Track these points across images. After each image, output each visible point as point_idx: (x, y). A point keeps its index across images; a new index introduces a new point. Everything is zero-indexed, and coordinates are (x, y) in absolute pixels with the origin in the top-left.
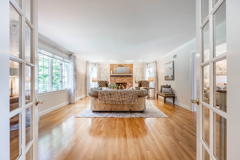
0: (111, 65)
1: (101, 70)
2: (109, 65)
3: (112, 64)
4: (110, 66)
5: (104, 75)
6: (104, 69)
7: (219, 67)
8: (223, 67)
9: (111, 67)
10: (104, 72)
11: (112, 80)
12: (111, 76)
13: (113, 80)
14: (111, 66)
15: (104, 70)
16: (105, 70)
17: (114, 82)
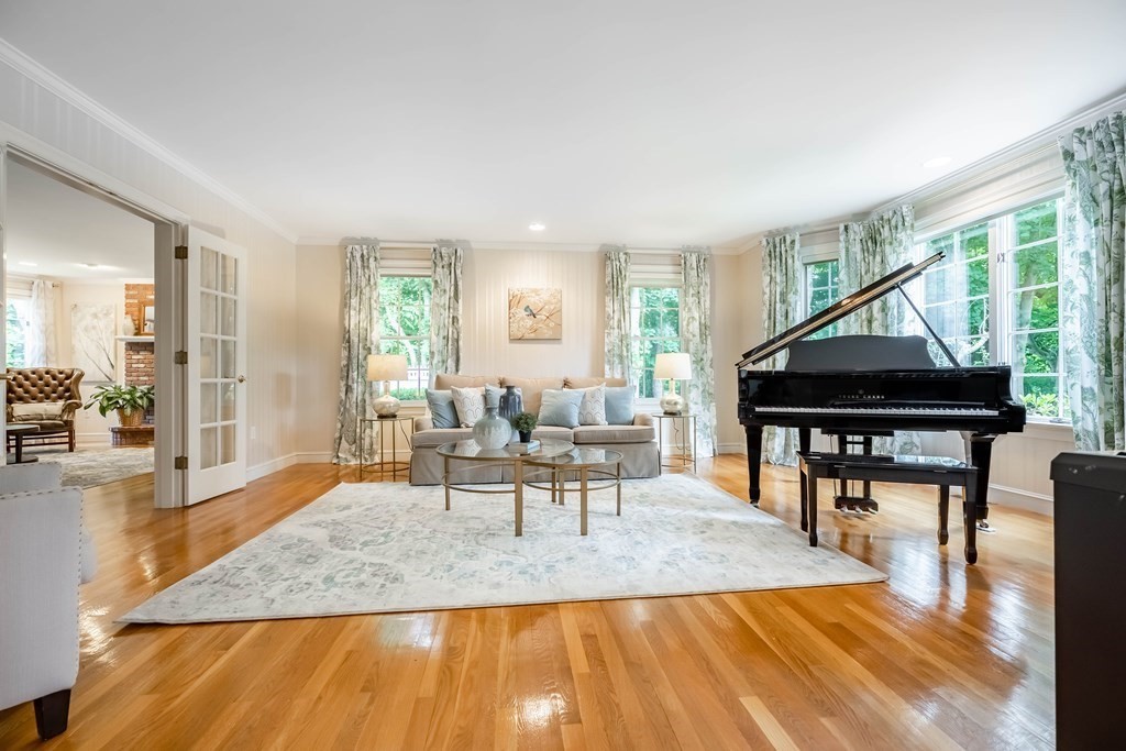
0: (131, 293)
1: (79, 315)
2: (123, 292)
3: (135, 287)
4: (127, 297)
5: (92, 340)
6: (93, 310)
7: (523, 304)
8: (541, 305)
9: (131, 301)
10: (94, 328)
11: (134, 366)
12: (133, 347)
13: (142, 366)
14: (132, 297)
15: (95, 316)
16: (100, 315)
17: (148, 376)
